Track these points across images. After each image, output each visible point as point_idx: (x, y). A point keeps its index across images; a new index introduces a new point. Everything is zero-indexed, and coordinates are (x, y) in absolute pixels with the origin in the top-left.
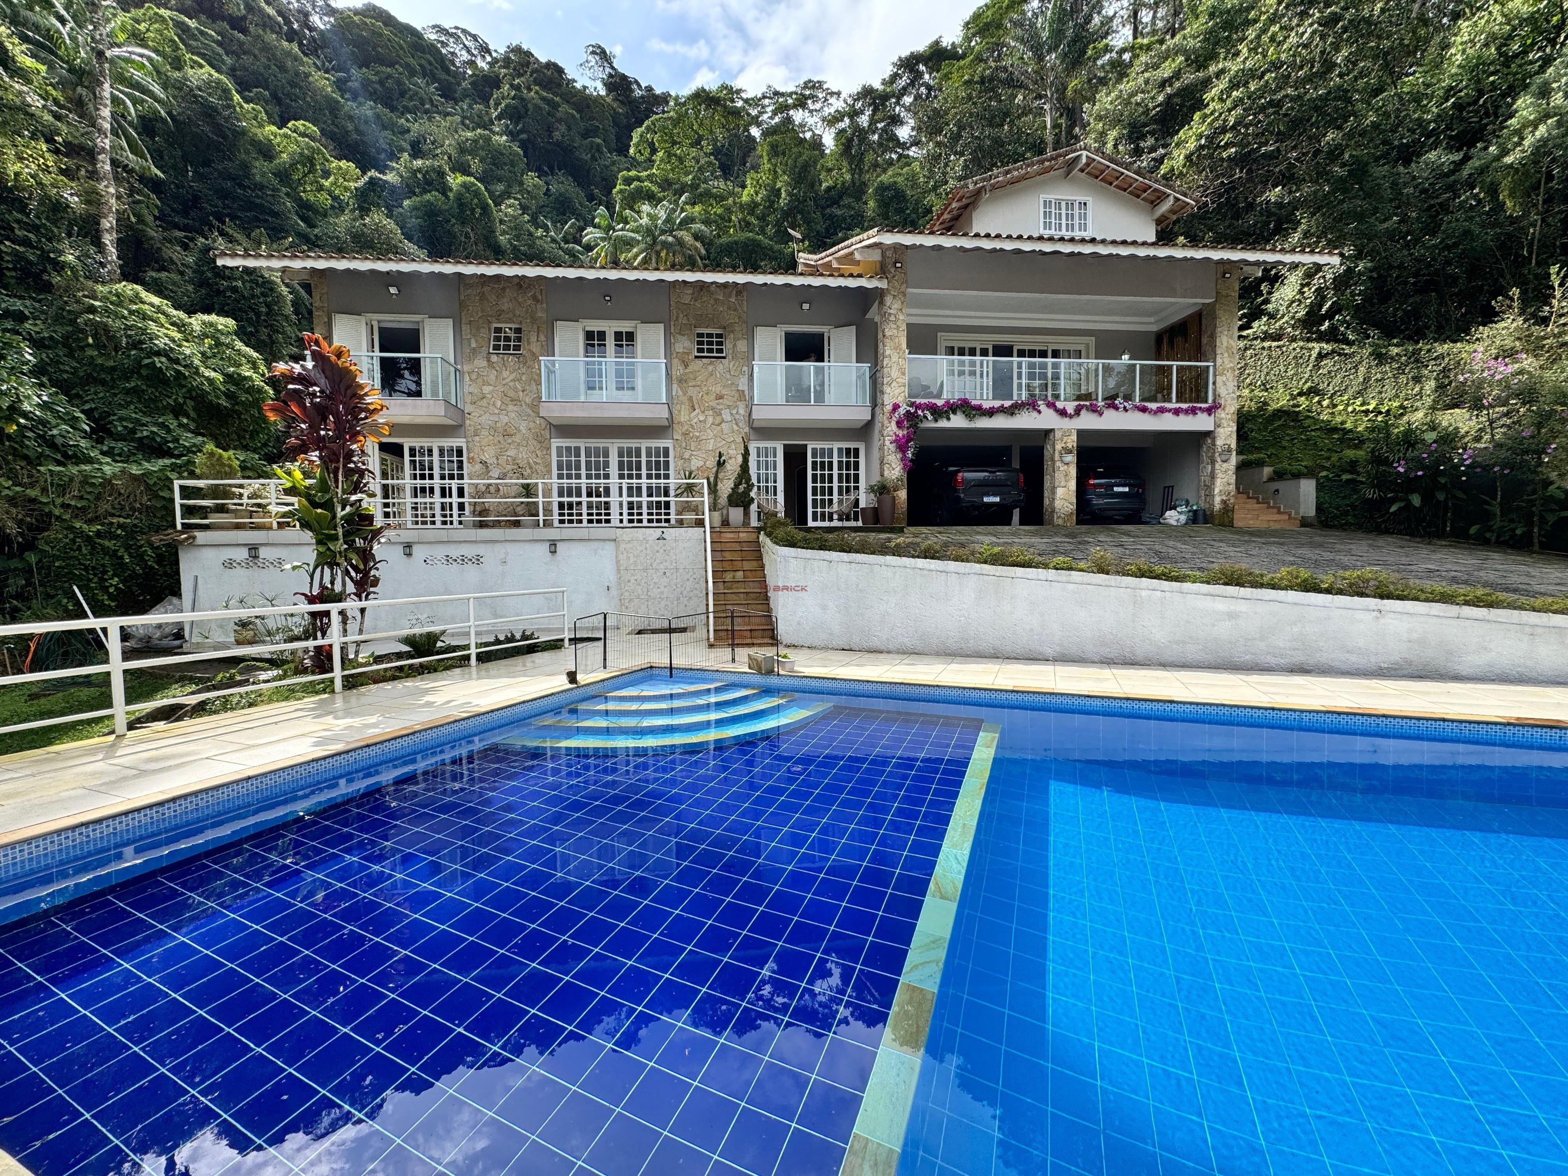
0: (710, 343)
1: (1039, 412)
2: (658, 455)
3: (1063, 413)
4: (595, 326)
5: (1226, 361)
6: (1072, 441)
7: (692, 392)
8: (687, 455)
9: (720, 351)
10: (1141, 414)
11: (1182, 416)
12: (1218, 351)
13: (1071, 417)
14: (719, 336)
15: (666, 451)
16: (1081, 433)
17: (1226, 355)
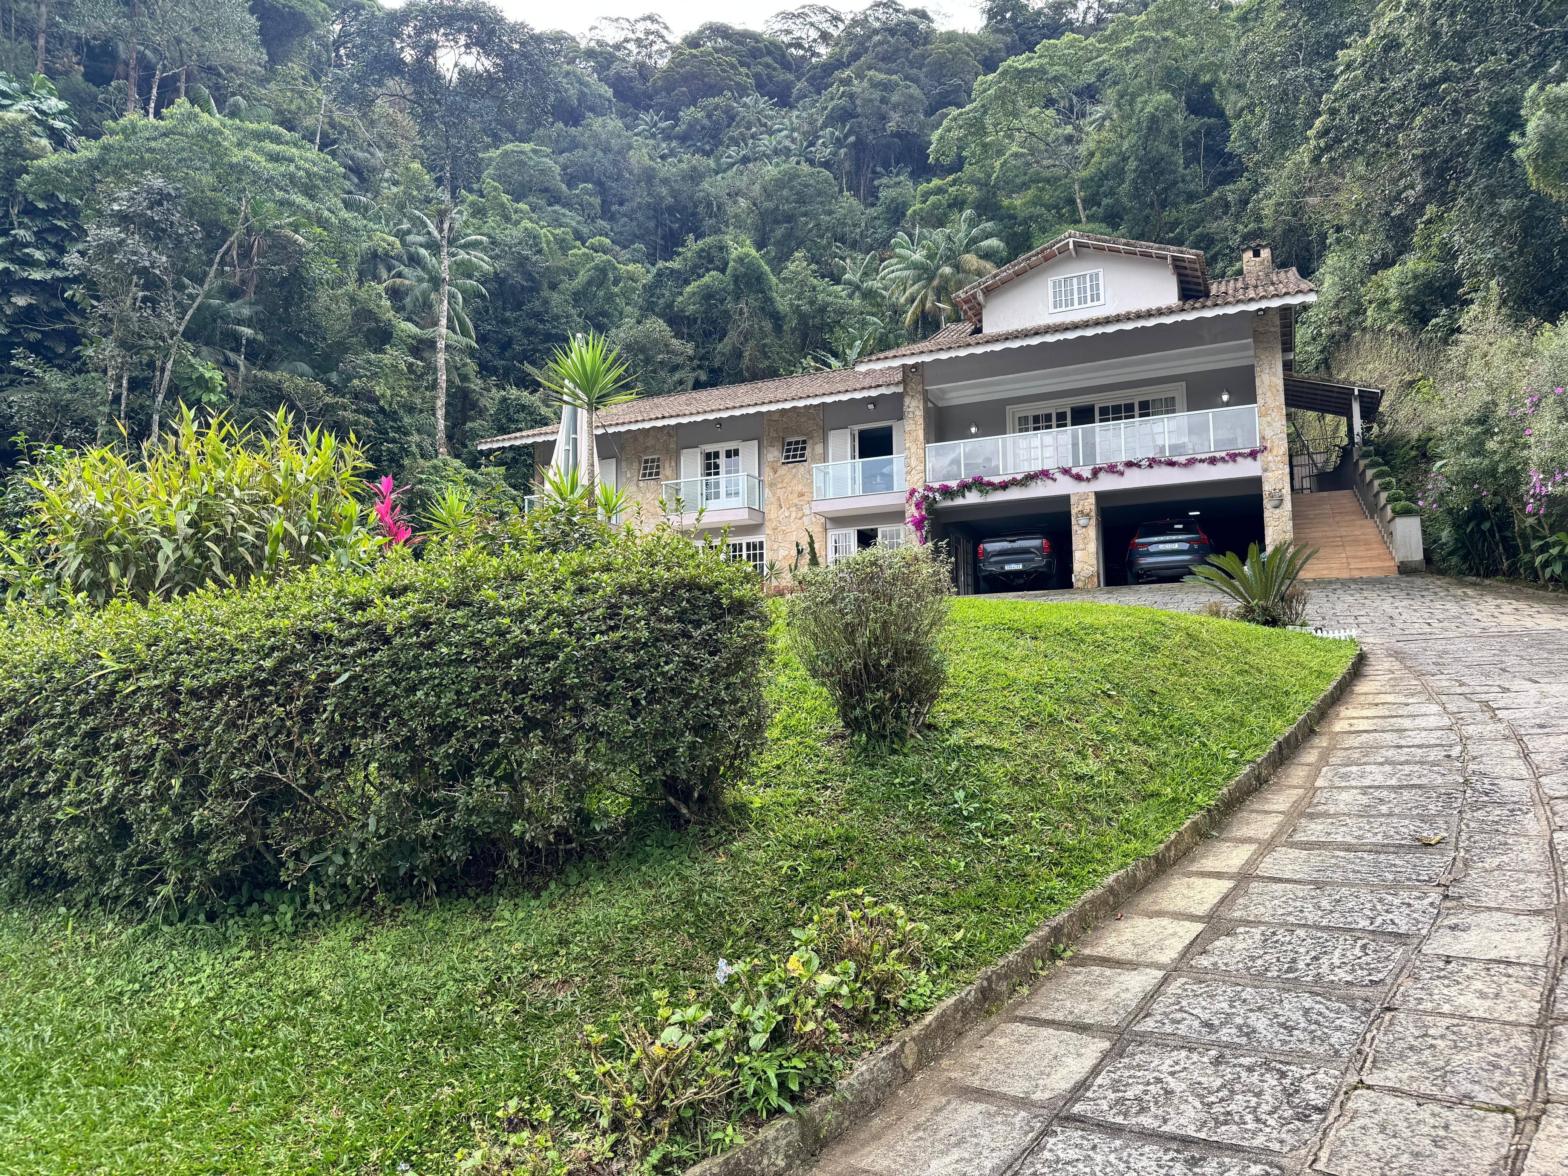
0: (796, 450)
1: (1055, 480)
2: (755, 549)
3: (1078, 478)
4: (711, 448)
5: (1270, 401)
6: (1090, 504)
7: (780, 493)
8: (775, 547)
9: (802, 455)
10: (1169, 468)
11: (1220, 466)
12: (1259, 391)
13: (1088, 480)
14: (804, 442)
15: (761, 543)
16: (1099, 496)
17: (1269, 394)
